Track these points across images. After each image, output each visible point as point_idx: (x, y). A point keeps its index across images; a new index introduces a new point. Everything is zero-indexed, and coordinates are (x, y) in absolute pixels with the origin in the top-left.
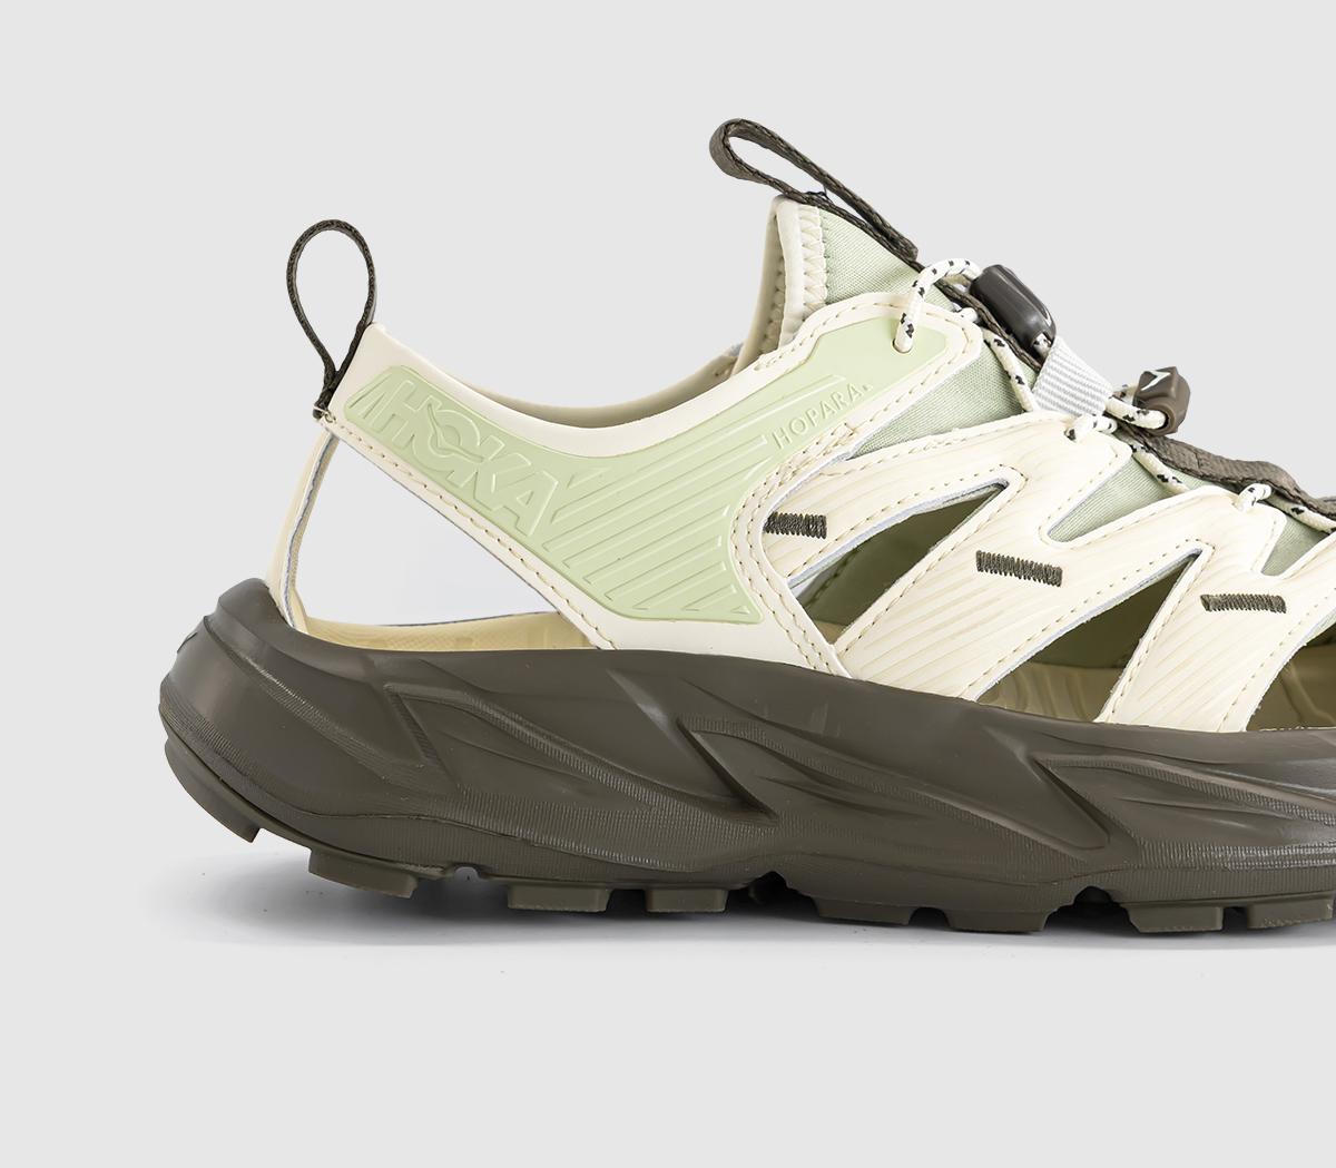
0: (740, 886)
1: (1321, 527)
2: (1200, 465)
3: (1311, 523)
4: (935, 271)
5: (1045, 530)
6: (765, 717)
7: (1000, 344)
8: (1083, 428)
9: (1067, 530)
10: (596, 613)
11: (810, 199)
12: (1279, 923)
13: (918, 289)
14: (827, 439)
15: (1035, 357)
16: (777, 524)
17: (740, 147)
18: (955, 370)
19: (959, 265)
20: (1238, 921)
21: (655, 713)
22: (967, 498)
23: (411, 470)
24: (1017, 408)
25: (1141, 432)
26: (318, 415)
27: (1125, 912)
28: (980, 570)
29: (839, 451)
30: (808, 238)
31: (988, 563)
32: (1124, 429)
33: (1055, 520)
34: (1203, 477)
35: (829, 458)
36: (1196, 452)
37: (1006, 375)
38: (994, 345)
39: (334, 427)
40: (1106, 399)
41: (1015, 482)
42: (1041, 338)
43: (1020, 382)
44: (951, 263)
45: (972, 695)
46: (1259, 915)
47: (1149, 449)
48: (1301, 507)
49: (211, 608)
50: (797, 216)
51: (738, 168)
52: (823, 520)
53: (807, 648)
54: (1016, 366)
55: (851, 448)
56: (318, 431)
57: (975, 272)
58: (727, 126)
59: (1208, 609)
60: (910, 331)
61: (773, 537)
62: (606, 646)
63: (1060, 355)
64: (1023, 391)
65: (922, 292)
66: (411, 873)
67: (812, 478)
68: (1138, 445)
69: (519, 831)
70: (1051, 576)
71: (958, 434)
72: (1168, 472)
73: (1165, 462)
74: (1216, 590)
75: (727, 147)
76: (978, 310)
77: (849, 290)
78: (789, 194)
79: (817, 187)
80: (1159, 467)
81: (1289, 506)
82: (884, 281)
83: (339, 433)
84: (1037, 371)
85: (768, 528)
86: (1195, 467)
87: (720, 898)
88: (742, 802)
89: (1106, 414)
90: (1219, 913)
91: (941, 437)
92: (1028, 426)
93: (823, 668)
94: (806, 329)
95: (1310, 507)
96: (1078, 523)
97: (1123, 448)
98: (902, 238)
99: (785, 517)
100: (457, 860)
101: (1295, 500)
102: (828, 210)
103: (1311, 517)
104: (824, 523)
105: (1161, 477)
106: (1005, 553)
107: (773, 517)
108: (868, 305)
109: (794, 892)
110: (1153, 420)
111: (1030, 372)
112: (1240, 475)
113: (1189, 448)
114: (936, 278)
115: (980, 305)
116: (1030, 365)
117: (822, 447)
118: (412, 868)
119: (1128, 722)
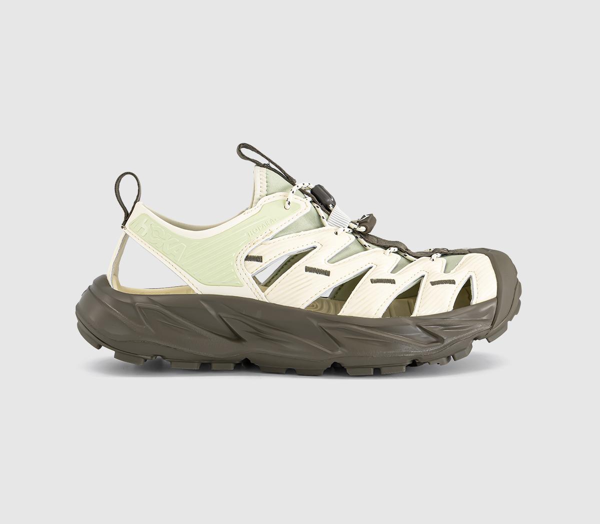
0: (238, 362)
1: (410, 259)
2: (377, 242)
3: (409, 259)
4: (298, 186)
5: (327, 261)
6: (244, 313)
7: (318, 207)
8: (340, 231)
9: (333, 260)
10: (197, 284)
11: (264, 166)
12: (390, 373)
13: (292, 191)
14: (264, 234)
15: (328, 211)
16: (248, 258)
17: (244, 150)
18: (302, 214)
19: (307, 184)
20: (378, 372)
21: (213, 313)
22: (304, 251)
23: (146, 243)
24: (322, 225)
25: (359, 233)
26: (122, 227)
27: (345, 370)
28: (306, 271)
29: (267, 238)
30: (261, 177)
31: (308, 269)
32: (354, 232)
33: (330, 257)
34: (378, 246)
35: (265, 239)
36: (377, 238)
37: (319, 216)
38: (316, 207)
39: (126, 231)
40: (349, 223)
41: (319, 246)
42: (331, 205)
43: (323, 218)
44: (304, 184)
45: (303, 307)
46: (383, 370)
47: (362, 238)
48: (406, 254)
49: (91, 283)
50: (259, 171)
51: (243, 157)
52: (261, 257)
53: (256, 293)
54: (322, 213)
55: (270, 237)
56: (122, 232)
57: (312, 186)
58: (240, 145)
59: (372, 283)
60: (289, 203)
61: (247, 262)
62: (199, 293)
63: (336, 210)
64: (324, 221)
65: (293, 192)
66: (142, 358)
67: (259, 245)
68: (358, 236)
69: (173, 346)
70: (327, 273)
71: (303, 233)
72: (367, 244)
73: (366, 241)
74: (375, 278)
75: (240, 151)
76: (312, 198)
77: (273, 191)
78: (258, 164)
79: (267, 162)
80: (364, 243)
81: (403, 254)
82: (283, 190)
83: (128, 233)
84: (329, 215)
85: (246, 260)
86: (376, 243)
87: (232, 366)
88: (238, 339)
89: (349, 227)
90: (372, 370)
91: (298, 234)
92: (324, 230)
93: (261, 300)
94: (260, 202)
95: (409, 254)
96: (337, 258)
97: (353, 238)
98: (290, 177)
99: (251, 256)
100: (156, 354)
101: (405, 252)
102: (268, 169)
103: (409, 257)
104: (262, 258)
105: (365, 245)
106: (313, 267)
107: (247, 257)
108: (279, 196)
109: (253, 364)
110: (363, 229)
111: (327, 215)
112: (388, 245)
113: (375, 237)
114: (299, 188)
115: (313, 196)
116: (327, 213)
117: (262, 236)
118: (142, 356)
119: (347, 315)
